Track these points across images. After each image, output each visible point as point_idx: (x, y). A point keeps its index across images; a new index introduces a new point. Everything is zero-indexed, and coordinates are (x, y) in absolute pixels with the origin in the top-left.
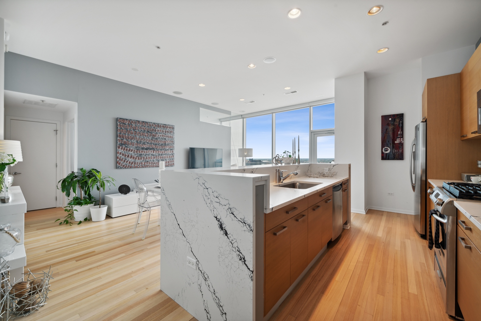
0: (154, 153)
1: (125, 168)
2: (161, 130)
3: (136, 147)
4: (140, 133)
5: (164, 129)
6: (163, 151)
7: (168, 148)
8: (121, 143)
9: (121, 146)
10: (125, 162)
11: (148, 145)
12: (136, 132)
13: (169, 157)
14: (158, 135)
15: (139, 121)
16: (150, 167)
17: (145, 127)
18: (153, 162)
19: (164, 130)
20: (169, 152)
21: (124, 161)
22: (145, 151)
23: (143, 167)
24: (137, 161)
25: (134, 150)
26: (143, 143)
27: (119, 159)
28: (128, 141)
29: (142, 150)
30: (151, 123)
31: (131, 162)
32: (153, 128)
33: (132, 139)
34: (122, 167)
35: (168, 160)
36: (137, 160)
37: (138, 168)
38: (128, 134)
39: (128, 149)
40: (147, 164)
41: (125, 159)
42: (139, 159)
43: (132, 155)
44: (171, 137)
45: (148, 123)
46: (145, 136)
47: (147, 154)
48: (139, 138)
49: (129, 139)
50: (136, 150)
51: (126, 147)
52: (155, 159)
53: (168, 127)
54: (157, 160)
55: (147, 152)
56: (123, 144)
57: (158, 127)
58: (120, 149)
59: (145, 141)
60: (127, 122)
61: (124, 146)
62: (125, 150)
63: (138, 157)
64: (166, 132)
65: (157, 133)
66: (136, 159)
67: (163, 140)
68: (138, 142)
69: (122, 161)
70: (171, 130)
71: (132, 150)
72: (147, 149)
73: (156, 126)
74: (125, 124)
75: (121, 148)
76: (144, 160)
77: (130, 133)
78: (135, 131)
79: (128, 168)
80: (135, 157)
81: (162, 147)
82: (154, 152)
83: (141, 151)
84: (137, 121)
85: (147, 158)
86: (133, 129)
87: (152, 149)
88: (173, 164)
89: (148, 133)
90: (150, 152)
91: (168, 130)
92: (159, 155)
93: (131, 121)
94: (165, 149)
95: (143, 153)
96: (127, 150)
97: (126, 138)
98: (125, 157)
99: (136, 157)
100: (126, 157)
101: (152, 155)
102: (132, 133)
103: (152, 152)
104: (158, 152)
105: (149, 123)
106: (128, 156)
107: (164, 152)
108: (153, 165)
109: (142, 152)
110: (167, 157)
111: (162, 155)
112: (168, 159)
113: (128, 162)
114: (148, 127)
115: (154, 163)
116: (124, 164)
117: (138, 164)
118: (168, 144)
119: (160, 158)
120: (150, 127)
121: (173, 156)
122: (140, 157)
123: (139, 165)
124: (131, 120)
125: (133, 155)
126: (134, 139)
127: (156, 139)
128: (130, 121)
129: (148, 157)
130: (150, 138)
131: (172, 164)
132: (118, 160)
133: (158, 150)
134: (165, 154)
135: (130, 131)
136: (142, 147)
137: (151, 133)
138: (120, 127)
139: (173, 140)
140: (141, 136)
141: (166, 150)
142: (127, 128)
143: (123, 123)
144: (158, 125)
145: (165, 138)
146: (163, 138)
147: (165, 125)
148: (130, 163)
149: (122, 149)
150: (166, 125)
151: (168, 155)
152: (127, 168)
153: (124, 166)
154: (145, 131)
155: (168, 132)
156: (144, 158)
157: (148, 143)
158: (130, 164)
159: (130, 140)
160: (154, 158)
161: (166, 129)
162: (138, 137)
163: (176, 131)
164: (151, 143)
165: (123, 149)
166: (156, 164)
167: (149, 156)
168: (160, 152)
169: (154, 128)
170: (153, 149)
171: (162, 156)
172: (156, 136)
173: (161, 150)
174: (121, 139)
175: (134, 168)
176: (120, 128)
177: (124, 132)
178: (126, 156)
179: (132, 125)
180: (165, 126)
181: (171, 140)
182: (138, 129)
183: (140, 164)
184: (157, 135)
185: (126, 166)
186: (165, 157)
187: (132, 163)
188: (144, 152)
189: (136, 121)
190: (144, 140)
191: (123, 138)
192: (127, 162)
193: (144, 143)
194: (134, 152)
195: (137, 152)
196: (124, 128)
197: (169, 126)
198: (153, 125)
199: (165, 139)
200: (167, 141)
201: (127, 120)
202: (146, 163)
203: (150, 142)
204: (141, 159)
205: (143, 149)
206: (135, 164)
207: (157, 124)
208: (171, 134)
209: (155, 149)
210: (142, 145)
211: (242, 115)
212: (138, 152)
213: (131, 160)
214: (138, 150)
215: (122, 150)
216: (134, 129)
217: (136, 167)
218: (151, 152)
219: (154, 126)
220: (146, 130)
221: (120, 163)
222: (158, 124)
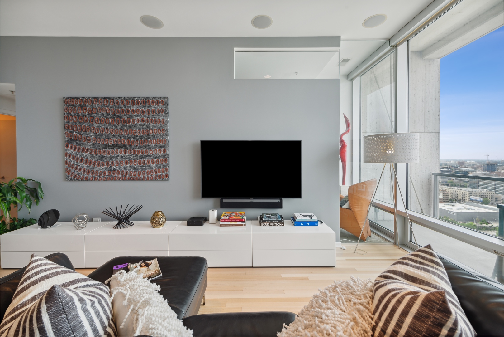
0: (127, 154)
1: (78, 179)
2: (138, 110)
3: (94, 144)
4: (99, 119)
5: (145, 107)
6: (144, 150)
7: (153, 145)
8: (71, 139)
9: (70, 143)
10: (78, 170)
11: (115, 139)
12: (93, 117)
13: (158, 161)
14: (134, 120)
15: (97, 99)
16: (119, 180)
17: (108, 106)
18: (125, 172)
19: (145, 110)
20: (157, 153)
21: (76, 168)
22: (110, 150)
23: (106, 179)
24: (96, 168)
25: (91, 150)
26: (106, 136)
27: (69, 166)
28: (81, 135)
29: (104, 149)
30: (119, 98)
31: (87, 170)
32: (123, 108)
33: (87, 130)
34: (72, 178)
35: (154, 168)
36: (96, 166)
37: (99, 180)
38: (80, 123)
39: (81, 148)
40: (114, 174)
41: (77, 165)
42: (99, 165)
43: (87, 158)
44: (159, 121)
45: (113, 99)
46: (109, 123)
47: (113, 157)
48: (99, 128)
49: (82, 130)
50: (93, 150)
51: (78, 144)
52: (129, 165)
53: (153, 102)
54: (132, 167)
55: (113, 153)
56: (73, 140)
57: (133, 104)
58: (69, 149)
59: (109, 132)
60: (78, 103)
61: (74, 143)
62: (77, 150)
63: (98, 161)
64: (149, 113)
65: (130, 117)
66: (94, 165)
67: (142, 128)
68: (97, 136)
69: (72, 168)
70: (160, 107)
71: (87, 150)
72: (112, 147)
73: (128, 103)
74: (75, 106)
75: (70, 146)
76: (108, 167)
77: (83, 121)
78: (91, 117)
79: (82, 180)
80: (93, 161)
81: (142, 143)
82: (125, 153)
83: (102, 151)
84: (95, 98)
85: (113, 163)
86: (88, 112)
87: (122, 147)
88: (167, 176)
89: (113, 118)
90: (119, 153)
91: (154, 109)
92: (136, 157)
93: (84, 100)
94: (148, 145)
95: (106, 154)
96: (79, 149)
97: (77, 130)
98: (77, 162)
99: (95, 161)
100: (79, 161)
101: (122, 157)
102: (87, 121)
103: (123, 152)
104: (135, 152)
105: (115, 100)
106: (82, 160)
107: (147, 152)
108: (125, 177)
109: (104, 152)
110: (153, 162)
111: (141, 157)
112: (156, 166)
113: (82, 171)
114: (115, 106)
115: (127, 173)
116: (76, 173)
117: (99, 174)
118: (154, 136)
119: (138, 163)
120: (117, 106)
121: (166, 160)
122: (101, 162)
123: (99, 176)
124: (84, 98)
125: (89, 157)
126: (91, 131)
127: (130, 127)
128: (82, 100)
129: (115, 162)
130: (119, 126)
131: (164, 176)
132: (67, 166)
133: (133, 149)
134: (147, 156)
135: (83, 118)
136: (105, 143)
137: (120, 117)
138: (67, 112)
139: (164, 127)
140: (101, 123)
141: (150, 148)
142: (78, 113)
143: (72, 105)
144: (134, 101)
145: (146, 123)
146: (144, 124)
147: (146, 98)
148: (84, 171)
149: (71, 148)
150: (149, 98)
151: (154, 158)
152: (80, 179)
153: (75, 176)
154: (108, 114)
155: (153, 112)
156: (108, 163)
157: (114, 136)
158: (85, 174)
159: (83, 133)
160: (127, 163)
161: (150, 107)
162: (96, 126)
163: (171, 108)
164: (120, 137)
165: (73, 149)
166: (131, 175)
167: (117, 160)
168: (139, 152)
169: (125, 107)
170: (124, 146)
171: (142, 160)
172: (129, 122)
173: (140, 148)
174: (70, 132)
175: (92, 180)
176: (68, 114)
177: (73, 120)
178: (78, 159)
179: (86, 107)
180: (147, 101)
181: (159, 128)
182: (97, 112)
183: (101, 173)
184: (131, 121)
185: (79, 176)
186: (148, 162)
187: (88, 173)
188: (108, 153)
189: (93, 98)
190: (107, 131)
191: (73, 129)
192: (80, 170)
193: (108, 136)
194: (91, 153)
195: (95, 152)
196: (73, 113)
197: (155, 100)
198: (123, 103)
199: (148, 126)
200: (152, 129)
201: (77, 98)
202: (112, 173)
203: (118, 134)
204: (103, 165)
205: (105, 147)
206: (93, 173)
207: (130, 98)
208: (161, 115)
209: (128, 147)
210: (104, 140)
211: (389, 40)
212: (98, 153)
213: (86, 166)
214: (96, 149)
215: (72, 151)
216: (90, 112)
217: (96, 179)
218: (121, 152)
219: (125, 103)
220: (111, 113)
221: (70, 171)
222: (133, 99)
